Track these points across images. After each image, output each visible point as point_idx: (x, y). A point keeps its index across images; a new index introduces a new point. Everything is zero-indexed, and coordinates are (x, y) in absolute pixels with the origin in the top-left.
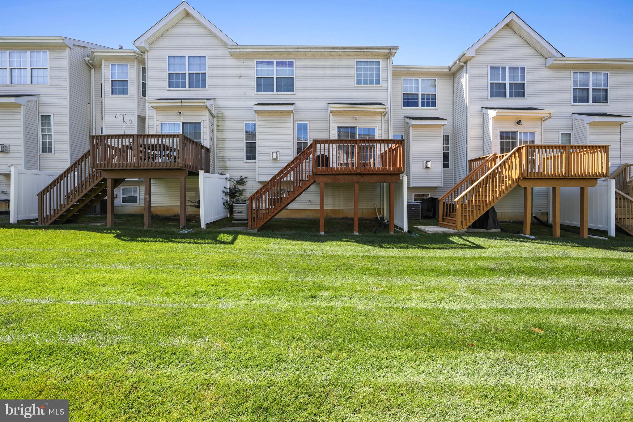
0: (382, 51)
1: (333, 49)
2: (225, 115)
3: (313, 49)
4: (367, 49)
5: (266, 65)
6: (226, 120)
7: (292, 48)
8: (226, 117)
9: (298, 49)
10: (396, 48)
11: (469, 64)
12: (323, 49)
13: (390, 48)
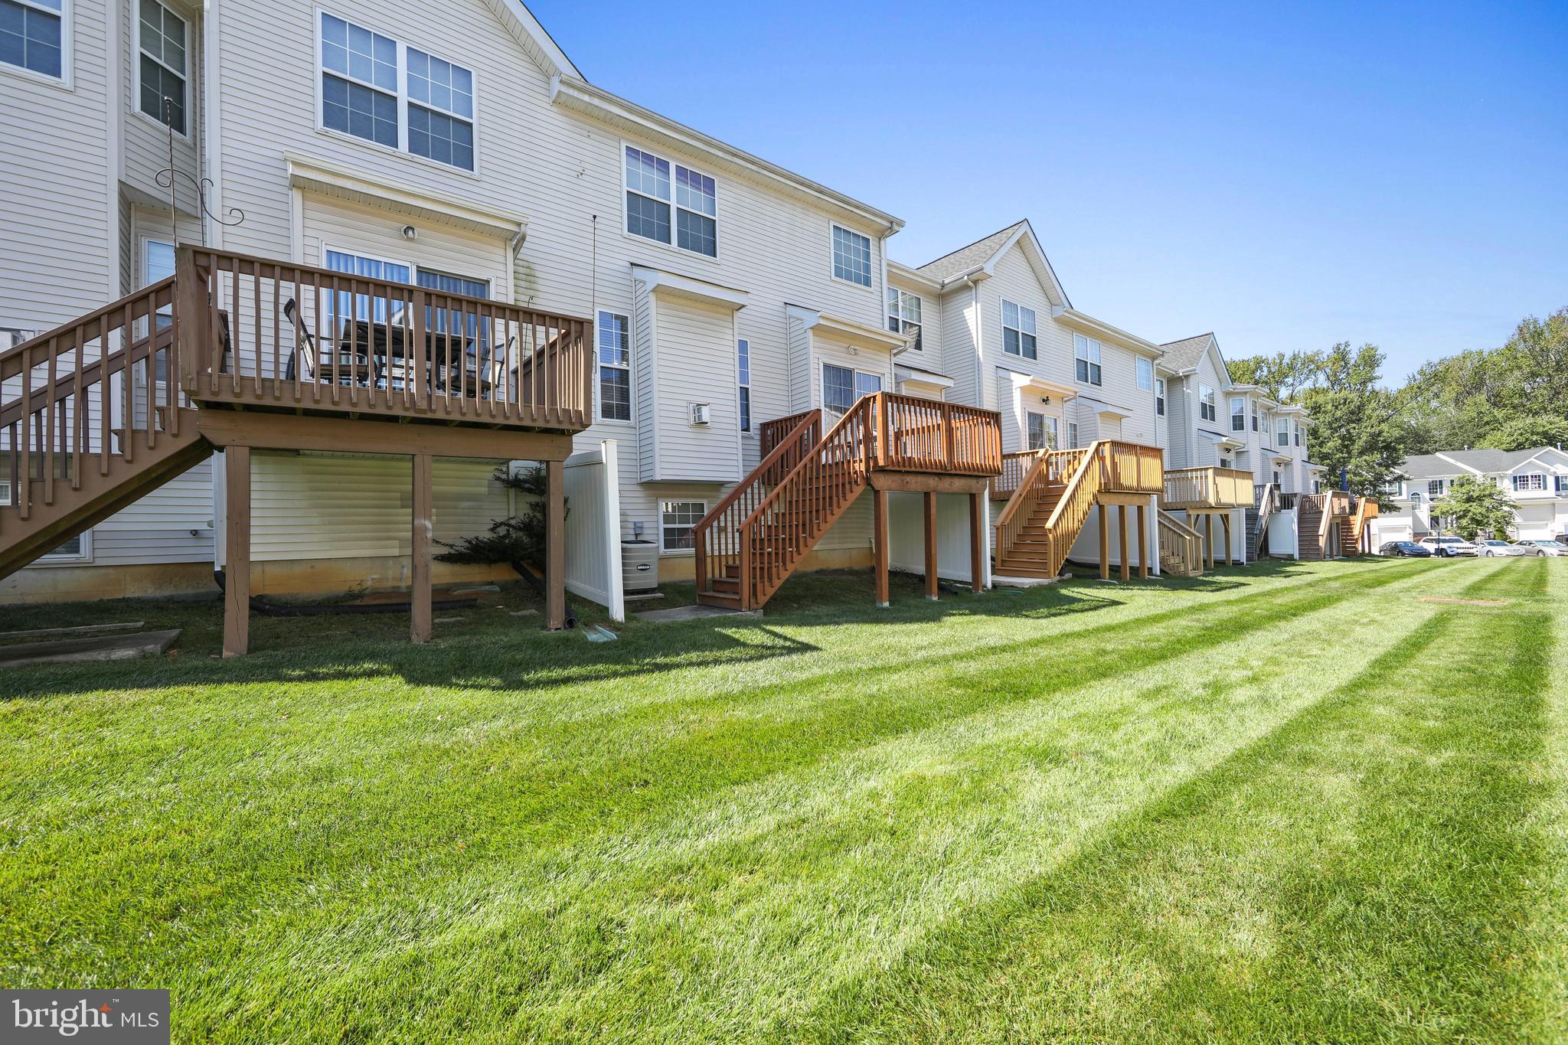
0: (879, 220)
1: (802, 184)
2: (537, 274)
3: (765, 168)
4: (857, 207)
5: (650, 169)
6: (541, 288)
7: (721, 149)
8: (541, 281)
9: (735, 155)
10: (901, 224)
11: (980, 285)
12: (782, 176)
13: (892, 219)
